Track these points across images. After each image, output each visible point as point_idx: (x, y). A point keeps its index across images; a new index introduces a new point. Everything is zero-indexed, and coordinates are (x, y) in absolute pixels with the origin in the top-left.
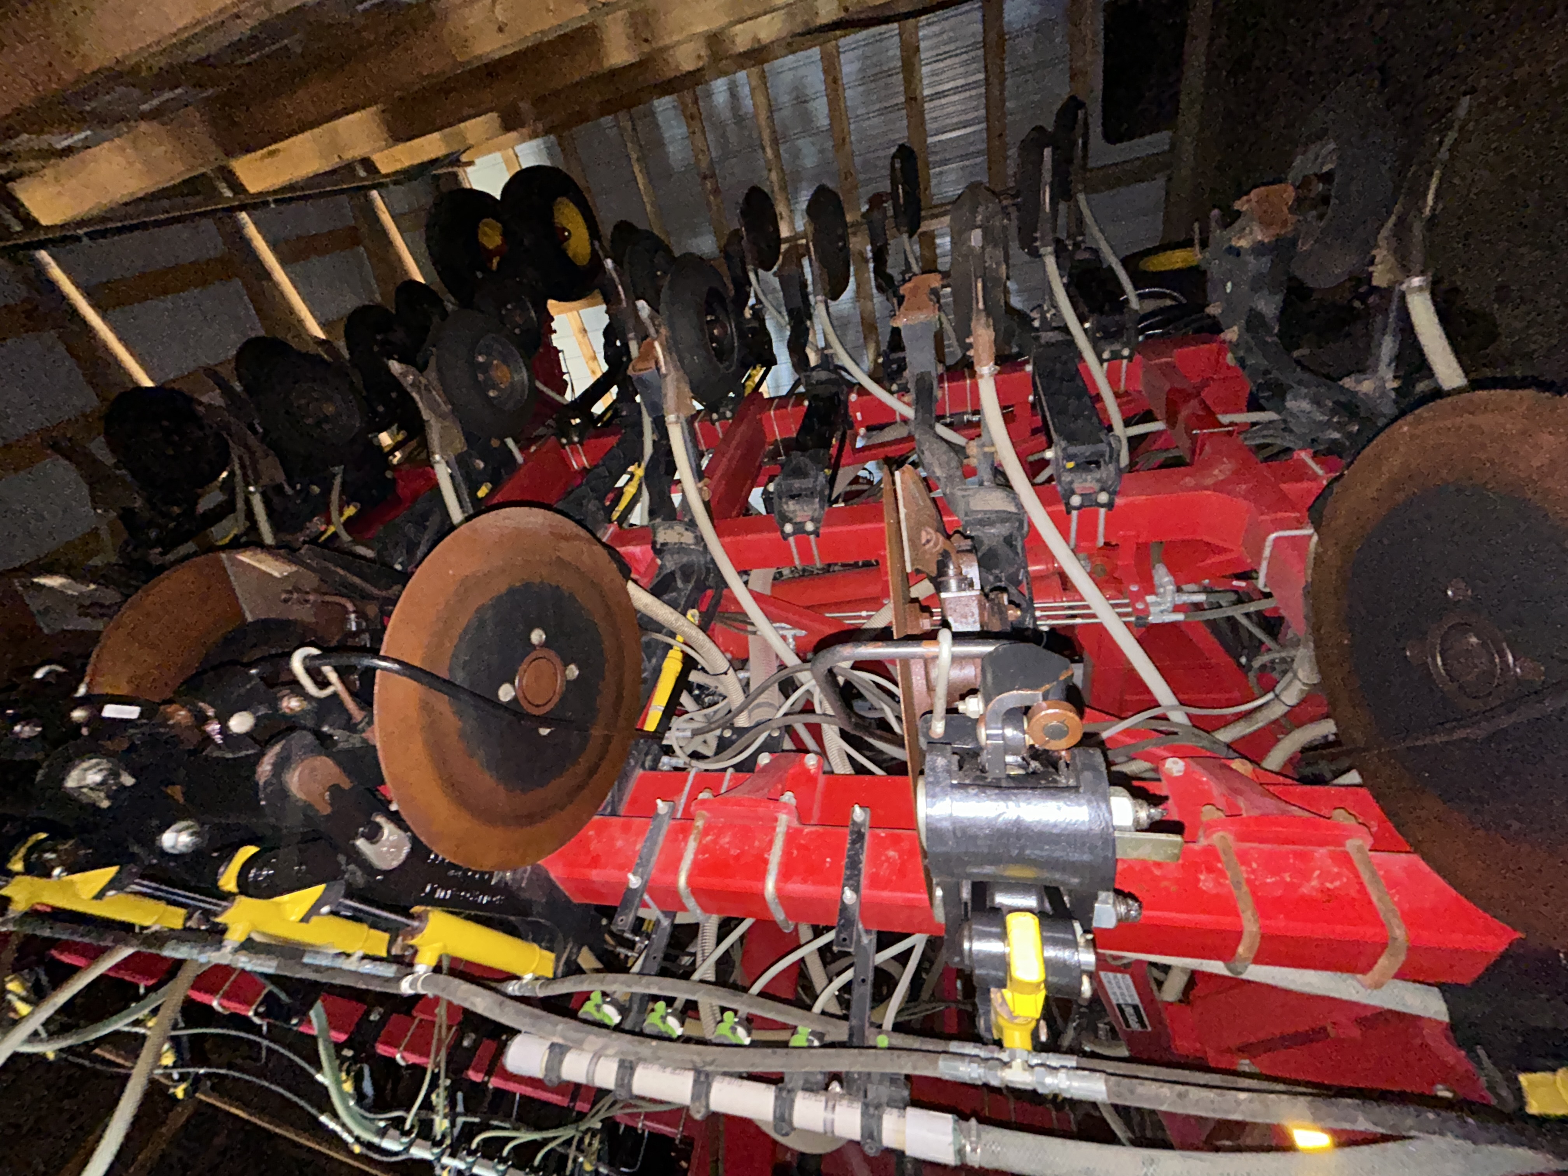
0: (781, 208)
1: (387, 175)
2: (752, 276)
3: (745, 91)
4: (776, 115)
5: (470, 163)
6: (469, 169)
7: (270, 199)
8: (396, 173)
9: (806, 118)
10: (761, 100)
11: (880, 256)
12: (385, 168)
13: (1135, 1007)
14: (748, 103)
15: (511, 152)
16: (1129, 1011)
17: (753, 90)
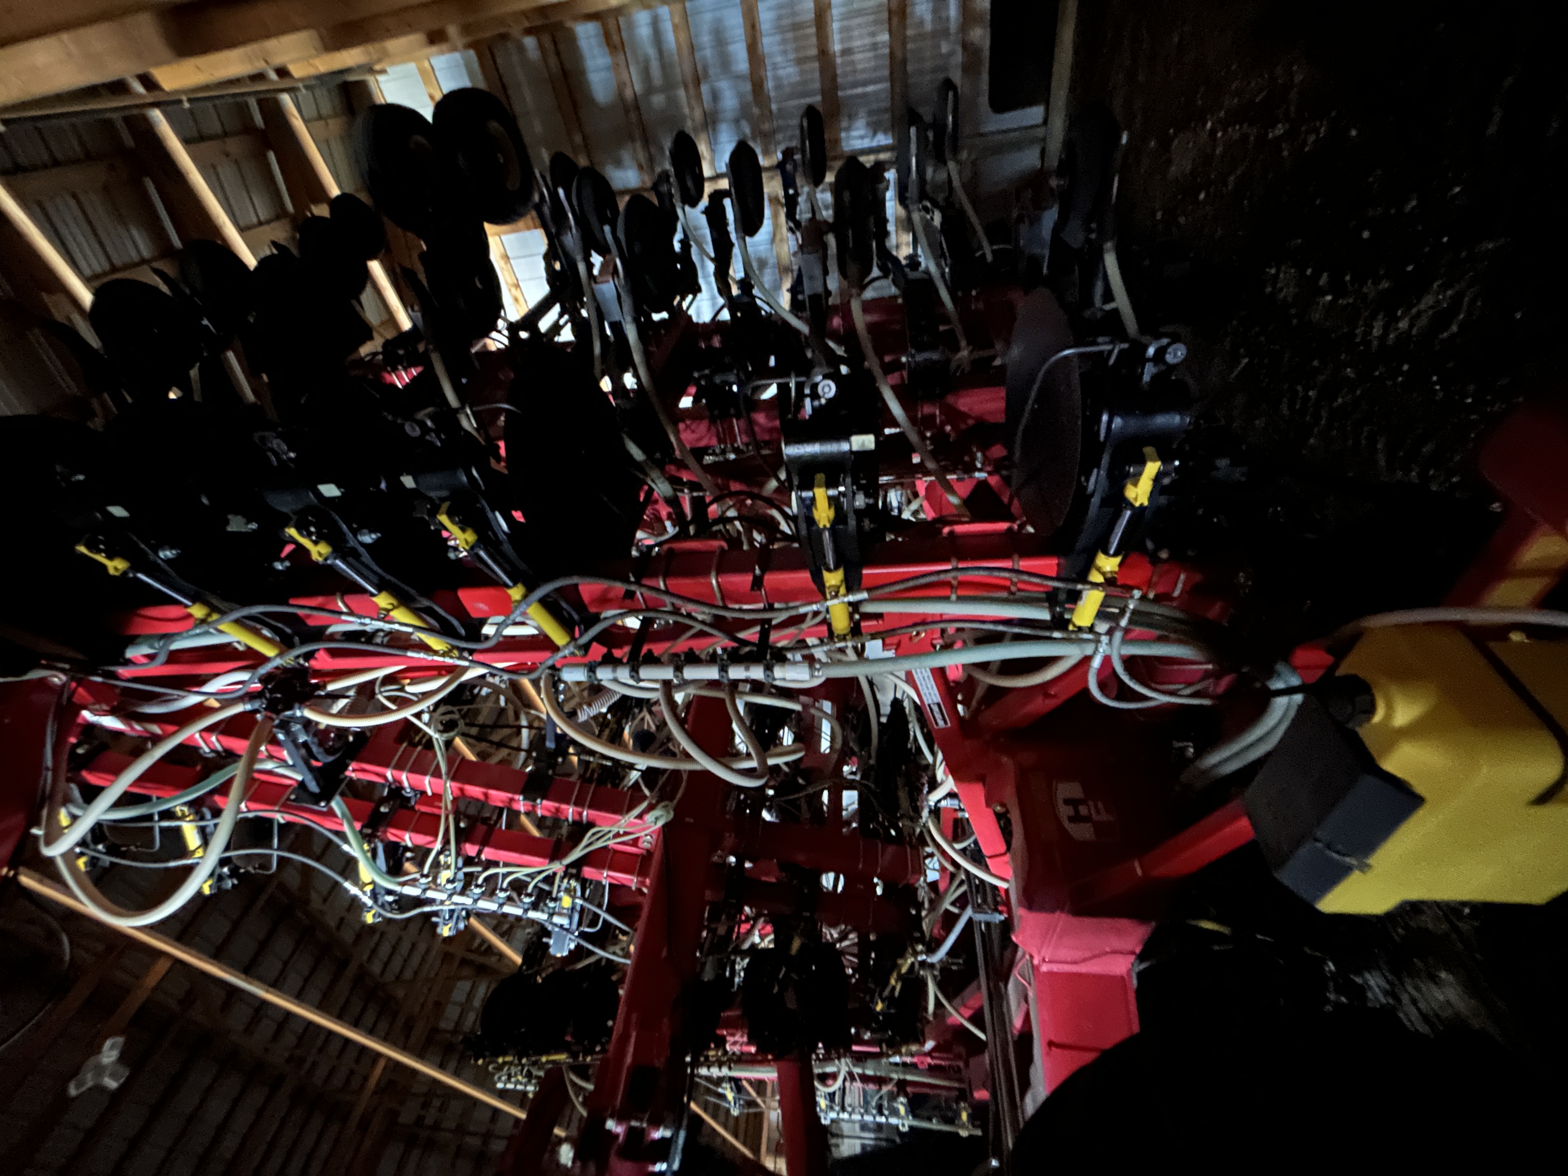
0: (703, 148)
1: (301, 80)
2: (679, 212)
3: (667, 27)
4: (697, 55)
5: (383, 72)
6: (381, 78)
7: (184, 98)
8: (310, 78)
9: (725, 62)
10: (683, 37)
11: (791, 204)
12: (297, 71)
13: (939, 705)
14: (669, 37)
15: (426, 64)
16: (936, 709)
17: (675, 27)
